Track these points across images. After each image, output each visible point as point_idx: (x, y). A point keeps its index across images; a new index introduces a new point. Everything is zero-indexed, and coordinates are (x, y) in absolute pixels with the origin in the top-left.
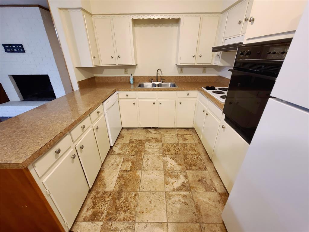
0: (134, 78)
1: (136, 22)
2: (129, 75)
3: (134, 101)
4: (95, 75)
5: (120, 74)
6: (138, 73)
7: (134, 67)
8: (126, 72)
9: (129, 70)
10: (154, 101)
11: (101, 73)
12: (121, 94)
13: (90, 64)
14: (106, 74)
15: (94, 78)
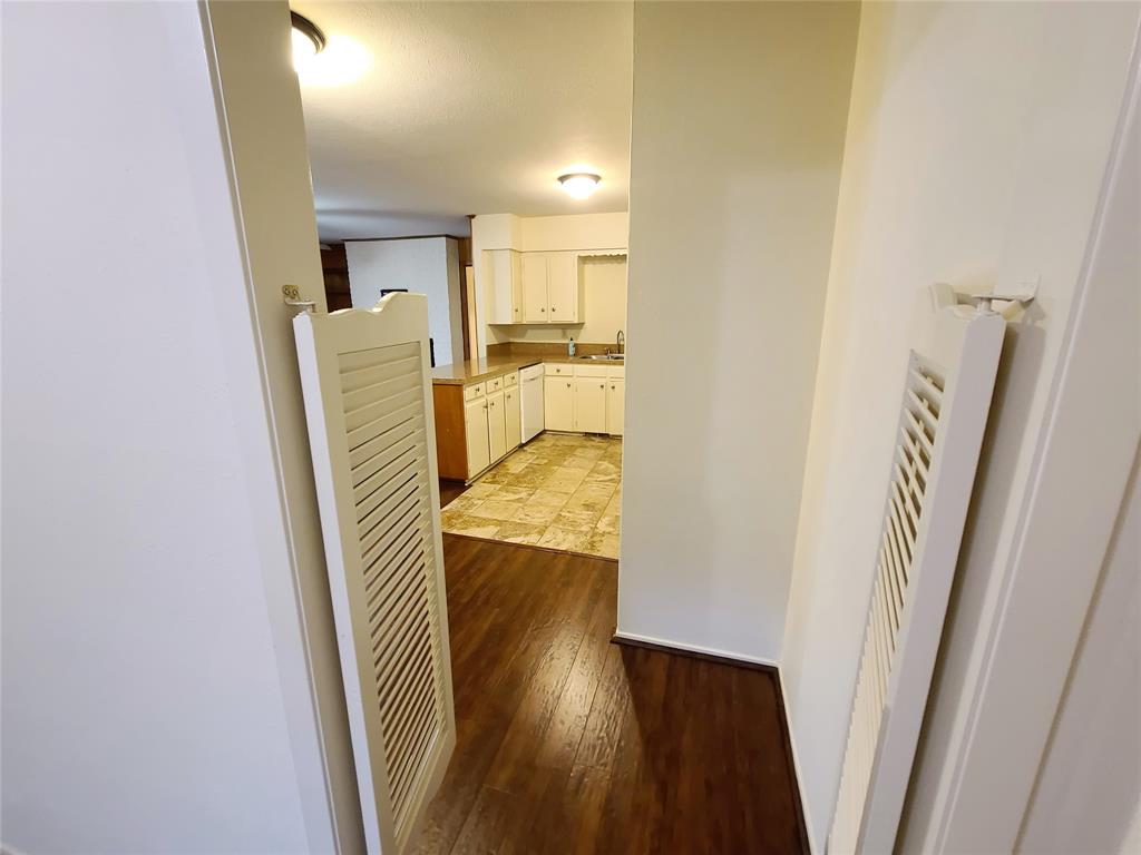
0: (575, 345)
1: (584, 260)
2: (567, 341)
3: (569, 380)
4: (511, 340)
5: (556, 338)
6: (585, 338)
7: (580, 325)
8: (564, 336)
9: (570, 333)
10: (603, 381)
11: (523, 336)
12: (550, 367)
13: (507, 319)
14: (531, 338)
15: (510, 343)
